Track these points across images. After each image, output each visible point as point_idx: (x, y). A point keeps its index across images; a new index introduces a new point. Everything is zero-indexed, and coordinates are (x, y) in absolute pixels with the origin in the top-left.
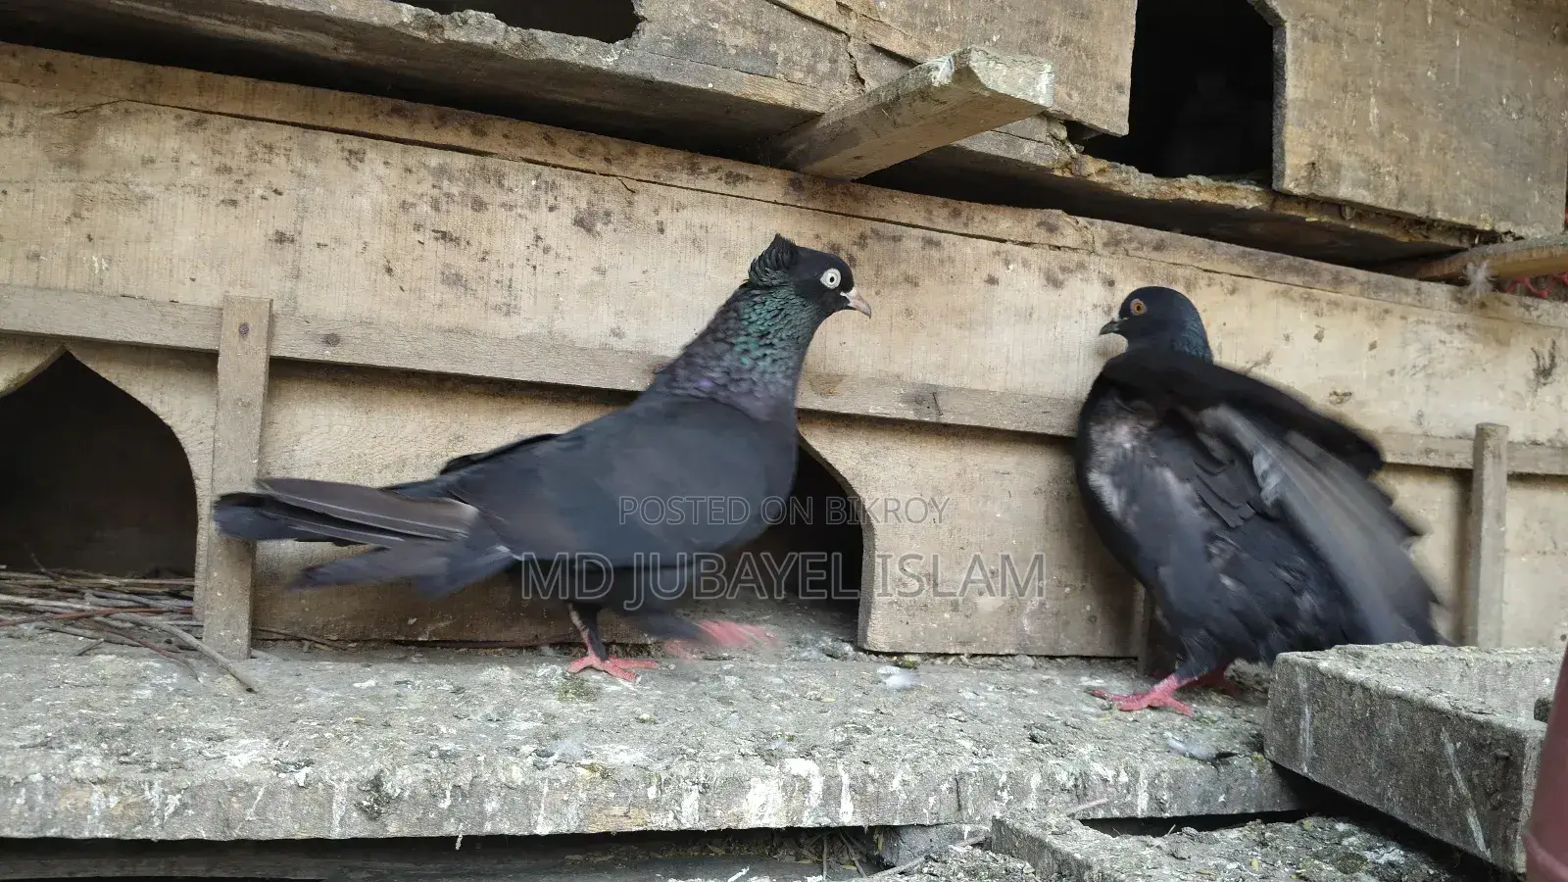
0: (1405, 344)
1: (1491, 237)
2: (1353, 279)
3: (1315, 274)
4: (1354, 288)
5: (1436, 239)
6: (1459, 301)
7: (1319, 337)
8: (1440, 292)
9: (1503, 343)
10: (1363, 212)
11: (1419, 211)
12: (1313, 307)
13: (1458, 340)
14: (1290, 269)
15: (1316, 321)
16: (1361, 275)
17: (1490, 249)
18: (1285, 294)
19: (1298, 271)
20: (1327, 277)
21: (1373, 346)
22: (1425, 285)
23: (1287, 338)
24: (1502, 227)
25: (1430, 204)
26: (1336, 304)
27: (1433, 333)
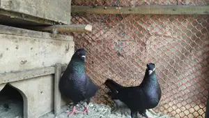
0: (39, 47)
1: (57, 23)
2: (26, 32)
3: (15, 31)
4: (26, 34)
5: (46, 23)
6: (51, 36)
7: (17, 48)
8: (47, 35)
9: (60, 45)
10: (27, 16)
11: (42, 17)
12: (15, 40)
13: (51, 45)
14: (7, 30)
15: (16, 44)
16: (28, 31)
17: (57, 26)
18: (6, 37)
19: (10, 30)
20: (19, 32)
21: (32, 49)
22: (44, 33)
23: (7, 49)
24: (59, 21)
25: (44, 15)
26: (21, 39)
27: (45, 44)
